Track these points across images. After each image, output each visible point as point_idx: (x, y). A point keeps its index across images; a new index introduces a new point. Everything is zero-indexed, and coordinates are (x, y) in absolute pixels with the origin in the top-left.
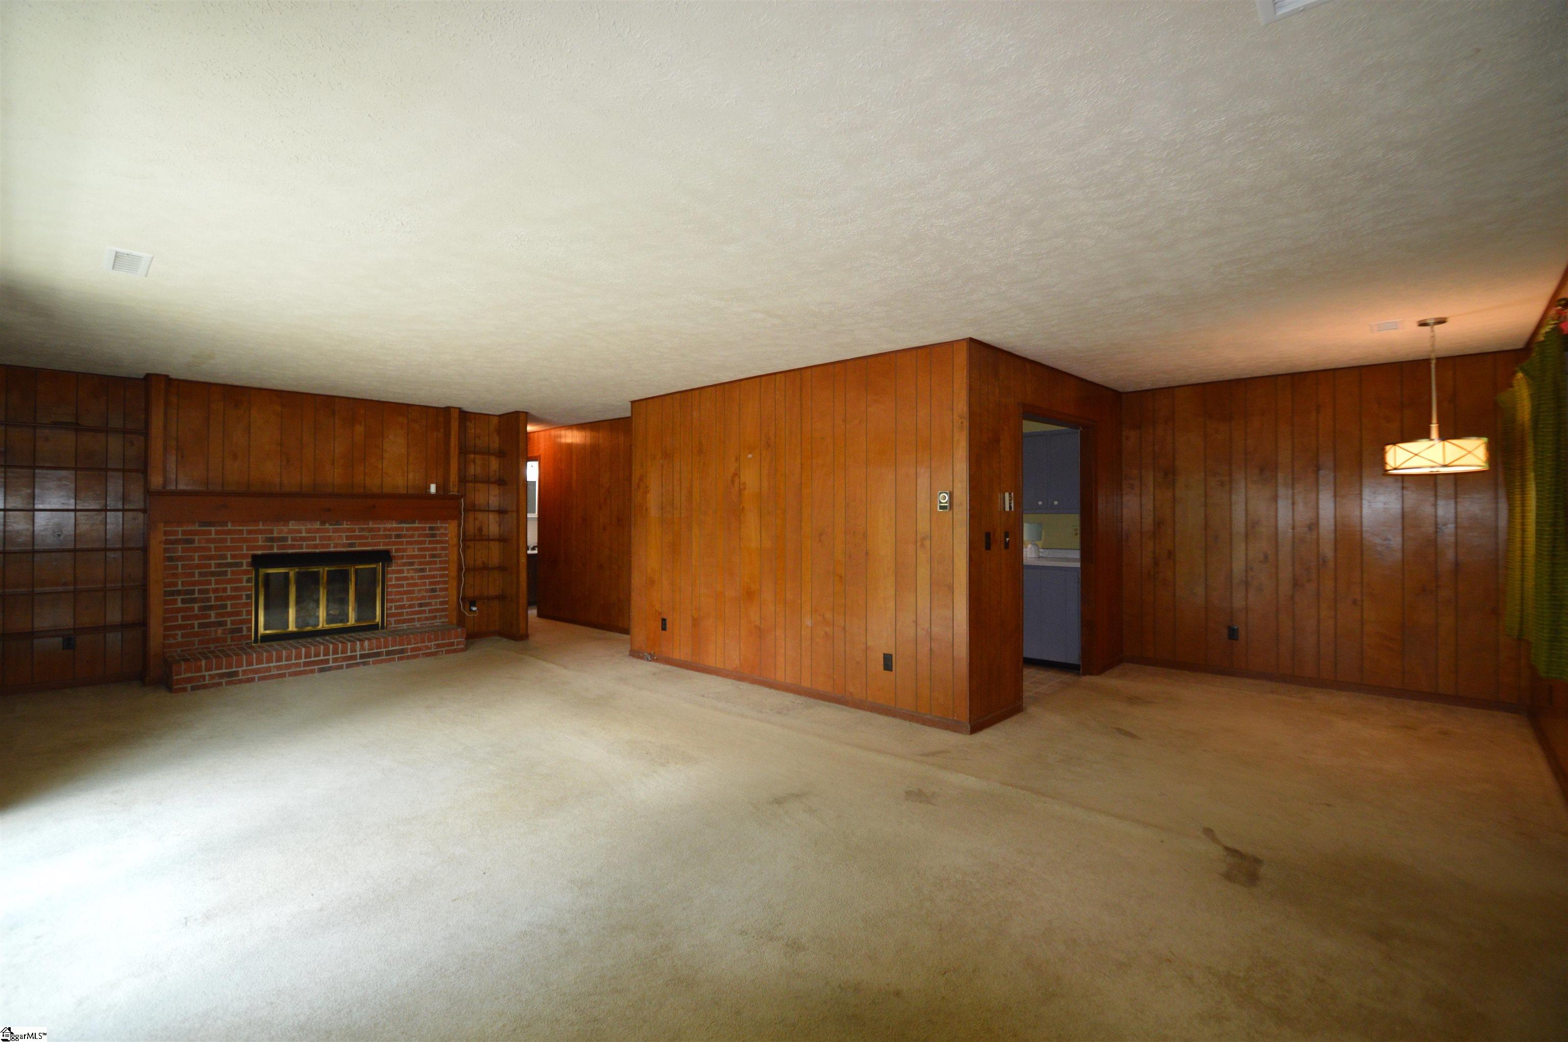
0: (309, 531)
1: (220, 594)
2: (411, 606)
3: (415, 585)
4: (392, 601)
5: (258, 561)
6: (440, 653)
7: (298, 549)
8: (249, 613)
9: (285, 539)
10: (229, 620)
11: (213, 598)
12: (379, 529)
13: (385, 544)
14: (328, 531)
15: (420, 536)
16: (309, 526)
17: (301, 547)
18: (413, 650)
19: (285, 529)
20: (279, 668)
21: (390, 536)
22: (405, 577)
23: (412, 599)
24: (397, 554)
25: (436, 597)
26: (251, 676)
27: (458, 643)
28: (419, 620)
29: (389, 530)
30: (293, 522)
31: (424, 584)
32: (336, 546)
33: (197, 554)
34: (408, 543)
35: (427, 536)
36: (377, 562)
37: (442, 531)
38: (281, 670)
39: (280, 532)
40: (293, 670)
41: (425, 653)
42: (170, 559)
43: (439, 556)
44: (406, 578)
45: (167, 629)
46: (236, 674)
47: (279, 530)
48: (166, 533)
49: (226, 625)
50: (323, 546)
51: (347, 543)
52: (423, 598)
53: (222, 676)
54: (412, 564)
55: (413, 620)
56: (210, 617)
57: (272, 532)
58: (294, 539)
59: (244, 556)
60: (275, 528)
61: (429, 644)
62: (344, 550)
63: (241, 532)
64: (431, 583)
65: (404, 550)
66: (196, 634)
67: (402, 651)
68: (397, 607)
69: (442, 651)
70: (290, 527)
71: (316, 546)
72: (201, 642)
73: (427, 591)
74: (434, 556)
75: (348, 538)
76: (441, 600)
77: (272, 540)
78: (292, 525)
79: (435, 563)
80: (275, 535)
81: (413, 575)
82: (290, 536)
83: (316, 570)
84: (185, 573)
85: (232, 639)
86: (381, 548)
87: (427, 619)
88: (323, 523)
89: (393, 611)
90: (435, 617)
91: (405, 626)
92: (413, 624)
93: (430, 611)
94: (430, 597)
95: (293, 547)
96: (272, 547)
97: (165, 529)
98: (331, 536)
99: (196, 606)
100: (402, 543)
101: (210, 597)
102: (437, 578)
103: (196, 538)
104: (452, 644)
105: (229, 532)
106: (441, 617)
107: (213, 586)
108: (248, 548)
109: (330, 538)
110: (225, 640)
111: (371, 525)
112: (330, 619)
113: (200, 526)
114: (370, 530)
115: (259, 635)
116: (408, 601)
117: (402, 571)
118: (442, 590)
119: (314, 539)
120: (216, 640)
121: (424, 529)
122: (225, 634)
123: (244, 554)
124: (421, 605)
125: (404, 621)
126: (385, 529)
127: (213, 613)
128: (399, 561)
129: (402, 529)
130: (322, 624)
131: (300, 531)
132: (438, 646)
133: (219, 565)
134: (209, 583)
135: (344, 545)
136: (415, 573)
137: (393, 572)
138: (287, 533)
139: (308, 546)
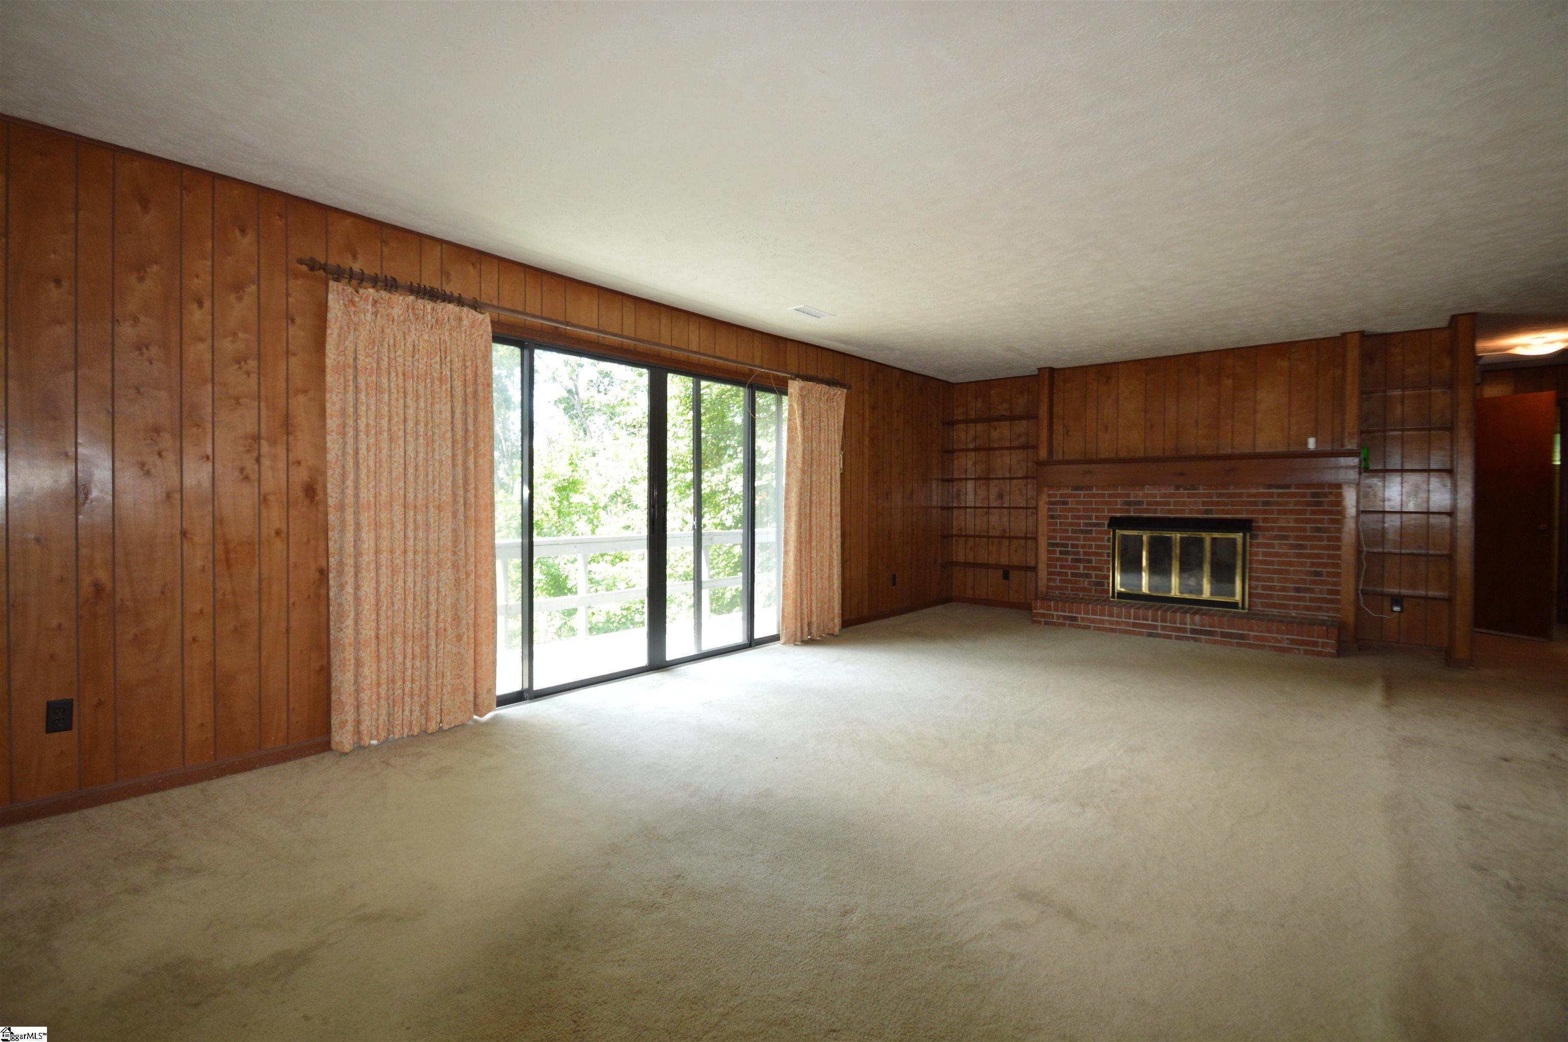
0: (1164, 496)
1: (1087, 550)
2: (1284, 589)
3: (1290, 564)
4: (1258, 579)
5: (1116, 523)
6: (1296, 651)
7: (1154, 513)
8: (1108, 568)
9: (1141, 503)
10: (1093, 573)
11: (1081, 553)
12: (1240, 495)
13: (1248, 512)
14: (1182, 496)
15: (1297, 504)
16: (1163, 491)
17: (1155, 511)
18: (1256, 638)
19: (1140, 493)
20: (1111, 623)
21: (1255, 503)
22: (1275, 552)
23: (1286, 580)
24: (1264, 525)
25: (1323, 583)
26: (1088, 624)
27: (1324, 645)
28: (1296, 608)
29: (1254, 496)
30: (1148, 486)
31: (1303, 564)
32: (1191, 511)
33: (1070, 514)
34: (1280, 512)
35: (1308, 504)
36: (1236, 531)
37: (1332, 498)
38: (1113, 625)
39: (1136, 496)
40: (1123, 627)
41: (1273, 646)
42: (1052, 517)
43: (1326, 530)
44: (1276, 555)
45: (1049, 573)
46: (1075, 619)
47: (1136, 495)
48: (1049, 496)
49: (1091, 578)
50: (1177, 511)
51: (1203, 509)
52: (1303, 581)
53: (1065, 618)
54: (1286, 538)
55: (1286, 607)
56: (1079, 568)
57: (1128, 496)
58: (1149, 504)
59: (1104, 518)
60: (1132, 492)
61: (1279, 636)
62: (1200, 516)
63: (1103, 496)
64: (1313, 565)
65: (1275, 521)
66: (1069, 582)
67: (1242, 637)
68: (1265, 588)
69: (1299, 650)
70: (1146, 492)
71: (1170, 511)
72: (1073, 589)
73: (1307, 573)
74: (1318, 530)
75: (1204, 503)
76: (1330, 587)
77: (1129, 503)
78: (1148, 490)
79: (1320, 539)
80: (1132, 499)
81: (1286, 551)
82: (1145, 500)
83: (1168, 535)
84: (1061, 529)
85: (1096, 591)
86: (1244, 516)
87: (1307, 608)
88: (1177, 487)
89: (1260, 591)
90: (1320, 609)
91: (1275, 611)
92: (1288, 611)
93: (1312, 600)
94: (1313, 582)
95: (1148, 511)
96: (1128, 511)
97: (1049, 492)
98: (1185, 501)
99: (1070, 557)
100: (1271, 512)
101: (1079, 552)
102: (1322, 558)
103: (1070, 500)
104: (1315, 644)
105: (1094, 496)
106: (1329, 610)
107: (1082, 542)
108: (1109, 511)
109: (1184, 504)
110: (1090, 590)
111: (1232, 490)
112: (1183, 587)
113: (1072, 490)
114: (1230, 496)
115: (1116, 591)
116: (1279, 581)
117: (1271, 546)
118: (1329, 574)
119: (1168, 504)
120: (1084, 589)
121: (1304, 495)
122: (1090, 585)
123: (1105, 516)
124: (1298, 590)
125: (1274, 606)
126: (1249, 495)
127: (1081, 566)
128: (1268, 534)
129: (1271, 495)
130: (1175, 592)
131: (1155, 496)
132: (1292, 641)
133: (1086, 525)
134: (1078, 539)
135: (1198, 512)
136: (1290, 549)
137: (1259, 545)
138: (1142, 498)
139: (1162, 511)
